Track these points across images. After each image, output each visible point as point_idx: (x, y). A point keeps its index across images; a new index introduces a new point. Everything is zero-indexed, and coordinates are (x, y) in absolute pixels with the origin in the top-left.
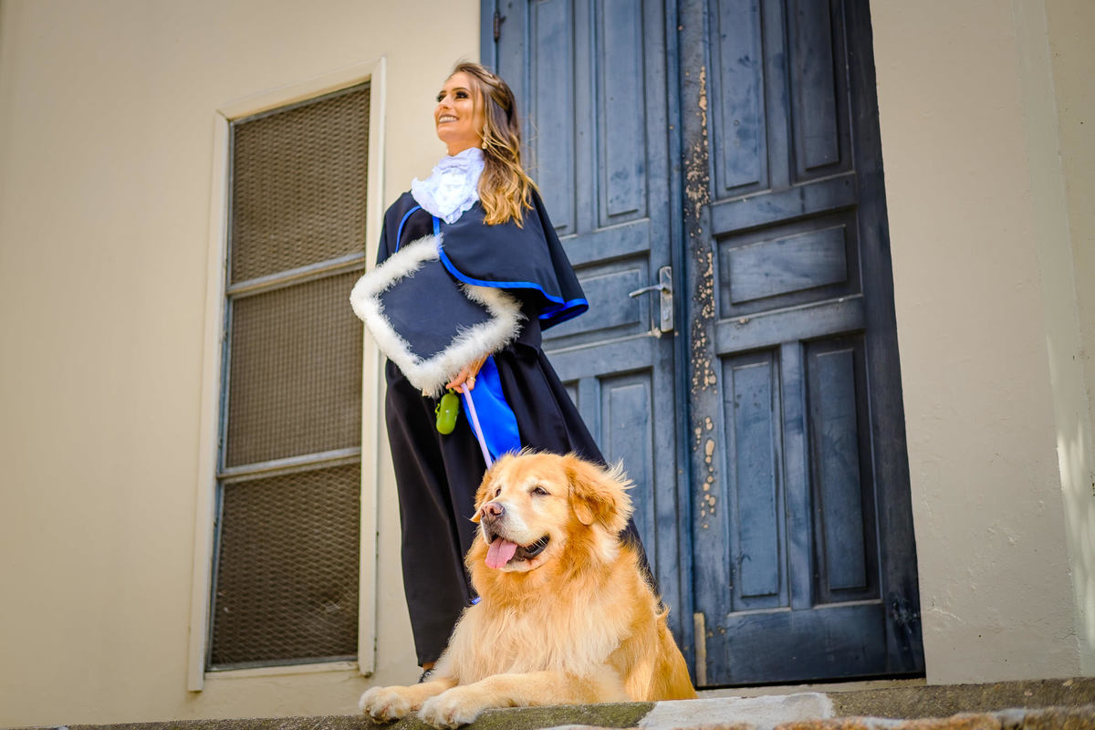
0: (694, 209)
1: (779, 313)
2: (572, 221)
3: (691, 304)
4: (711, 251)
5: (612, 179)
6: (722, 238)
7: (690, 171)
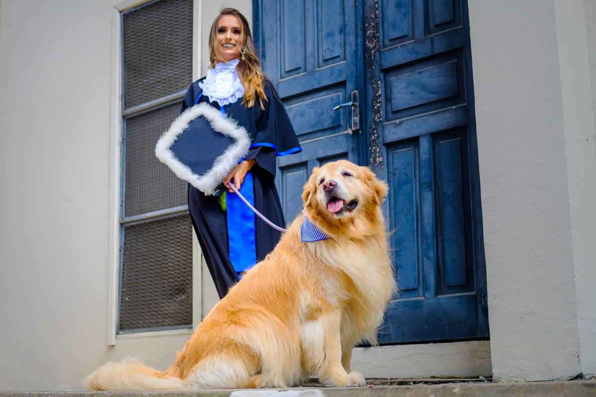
0: (370, 53)
1: (419, 117)
2: (304, 65)
3: (369, 113)
4: (380, 80)
5: (325, 37)
7: (369, 30)
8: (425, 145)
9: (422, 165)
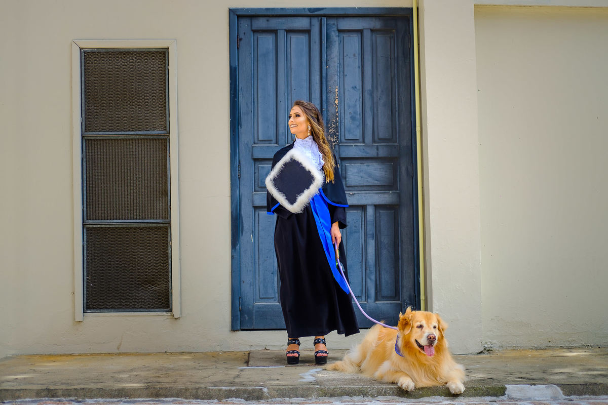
2: (275, 138)
6: (342, 159)
8: (370, 211)
9: (368, 223)
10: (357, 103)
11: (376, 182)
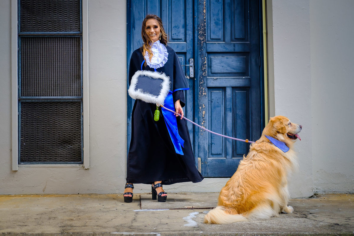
0: (201, 43)
1: (225, 78)
3: (199, 71)
4: (206, 56)
5: (174, 28)
6: (209, 53)
7: (200, 31)
8: (229, 91)
9: (227, 100)
10: (220, 13)
11: (233, 70)
